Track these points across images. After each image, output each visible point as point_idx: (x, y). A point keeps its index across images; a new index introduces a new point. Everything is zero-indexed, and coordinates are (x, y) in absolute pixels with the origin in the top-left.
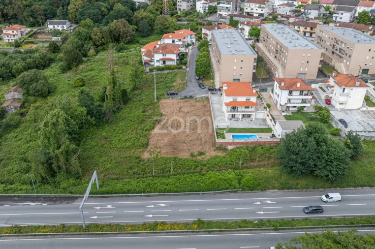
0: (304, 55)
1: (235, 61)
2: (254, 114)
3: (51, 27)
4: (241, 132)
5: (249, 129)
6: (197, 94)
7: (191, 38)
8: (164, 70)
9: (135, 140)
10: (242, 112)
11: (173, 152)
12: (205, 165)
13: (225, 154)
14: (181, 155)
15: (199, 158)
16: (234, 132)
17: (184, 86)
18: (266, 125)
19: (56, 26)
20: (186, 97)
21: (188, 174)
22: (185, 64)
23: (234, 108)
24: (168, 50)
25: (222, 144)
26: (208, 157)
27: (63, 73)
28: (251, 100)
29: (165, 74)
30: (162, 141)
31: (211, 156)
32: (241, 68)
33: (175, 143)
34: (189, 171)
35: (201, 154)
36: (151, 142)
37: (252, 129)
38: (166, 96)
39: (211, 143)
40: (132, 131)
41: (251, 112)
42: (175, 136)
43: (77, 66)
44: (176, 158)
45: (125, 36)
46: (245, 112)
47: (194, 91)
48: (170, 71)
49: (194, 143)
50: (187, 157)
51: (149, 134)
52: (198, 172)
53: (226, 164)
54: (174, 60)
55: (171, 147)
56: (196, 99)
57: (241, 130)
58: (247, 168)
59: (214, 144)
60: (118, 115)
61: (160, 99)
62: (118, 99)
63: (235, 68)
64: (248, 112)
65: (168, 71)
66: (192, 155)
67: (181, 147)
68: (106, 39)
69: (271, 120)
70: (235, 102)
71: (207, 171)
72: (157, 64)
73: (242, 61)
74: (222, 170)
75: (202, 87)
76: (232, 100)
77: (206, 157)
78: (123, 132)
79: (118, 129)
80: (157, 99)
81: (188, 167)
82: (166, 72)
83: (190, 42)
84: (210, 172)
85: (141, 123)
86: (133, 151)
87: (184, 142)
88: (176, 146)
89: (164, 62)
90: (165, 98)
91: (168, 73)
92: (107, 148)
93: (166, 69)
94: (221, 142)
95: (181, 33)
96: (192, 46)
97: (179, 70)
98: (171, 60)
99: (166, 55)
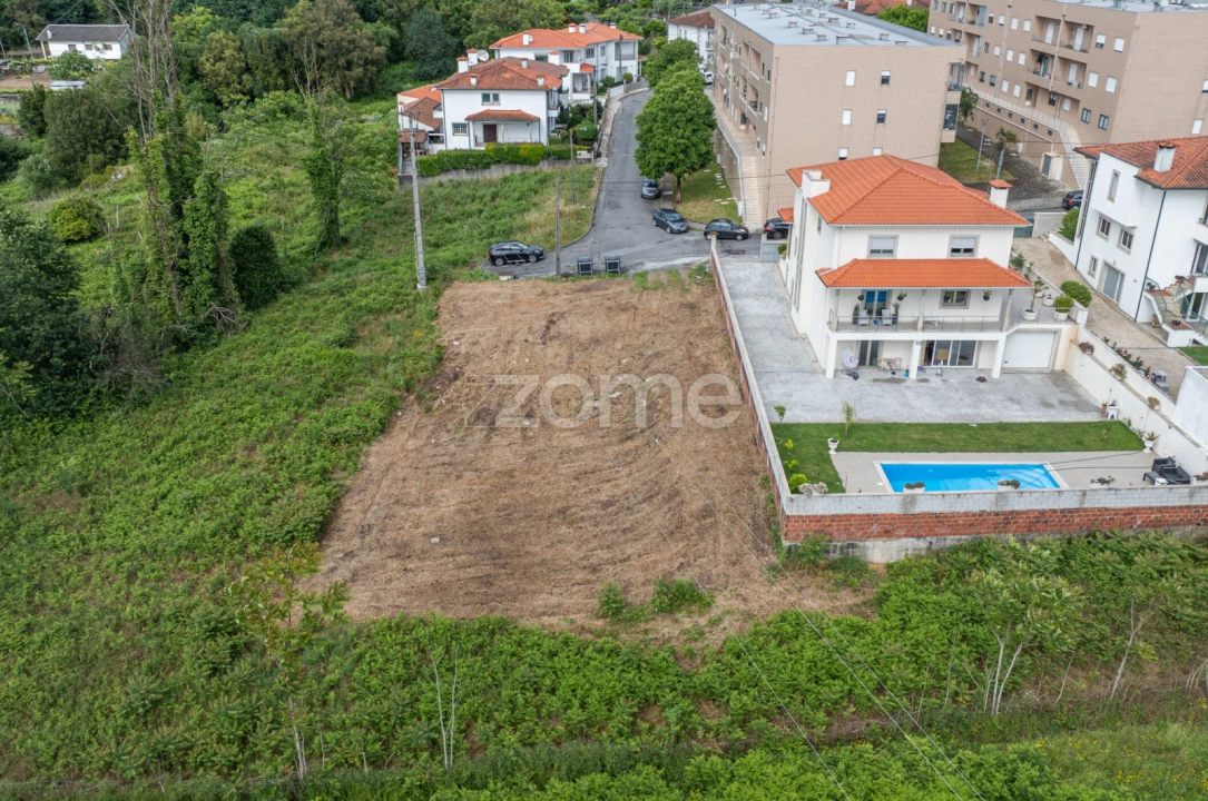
1: (850, 79)
2: (1000, 337)
3: (58, 49)
4: (940, 448)
5: (983, 427)
6: (647, 255)
7: (619, 57)
8: (487, 166)
9: (247, 501)
10: (928, 325)
11: (487, 581)
12: (710, 695)
13: (847, 598)
14: (539, 602)
15: (665, 628)
16: (893, 448)
17: (582, 224)
18: (1082, 404)
19: (80, 47)
20: (585, 269)
21: (573, 775)
22: (590, 140)
23: (875, 305)
24: (507, 75)
25: (823, 525)
26: (731, 627)
28: (980, 254)
29: (490, 184)
30: (423, 510)
31: (749, 616)
32: (881, 119)
33: (508, 519)
34: (589, 749)
35: (678, 598)
36: (353, 513)
37: (1002, 427)
38: (482, 266)
39: (745, 523)
40: (251, 449)
41: (982, 327)
42: (510, 474)
44: (501, 627)
45: (342, 62)
46: (943, 326)
47: (631, 245)
48: (518, 170)
49: (627, 520)
50: (580, 619)
51: (354, 463)
52: (653, 759)
53: (880, 690)
54: (538, 121)
55: (476, 546)
56: (644, 275)
57: (937, 436)
58: (1048, 719)
59: (769, 524)
60: (200, 360)
61: (448, 280)
62: (207, 275)
63: (847, 118)
64: (963, 327)
65: (508, 171)
66: (615, 608)
67: (538, 548)
68: (259, 74)
69: (1119, 372)
70: (878, 260)
71: (734, 751)
72: (457, 142)
73: (885, 81)
74: (850, 739)
75: (675, 227)
76: (863, 255)
77: (715, 623)
78: (196, 454)
79: (177, 433)
80: (429, 280)
81: (575, 714)
82: (495, 174)
83: (612, 72)
84: (754, 757)
85: (319, 402)
86: (220, 570)
87: (562, 511)
88: (510, 538)
89: (490, 132)
90: (473, 278)
91: (505, 180)
92: (65, 550)
93: (499, 162)
94: (819, 519)
95: (577, 32)
96: (622, 87)
97: (557, 166)
98: (525, 120)
99: (496, 98)
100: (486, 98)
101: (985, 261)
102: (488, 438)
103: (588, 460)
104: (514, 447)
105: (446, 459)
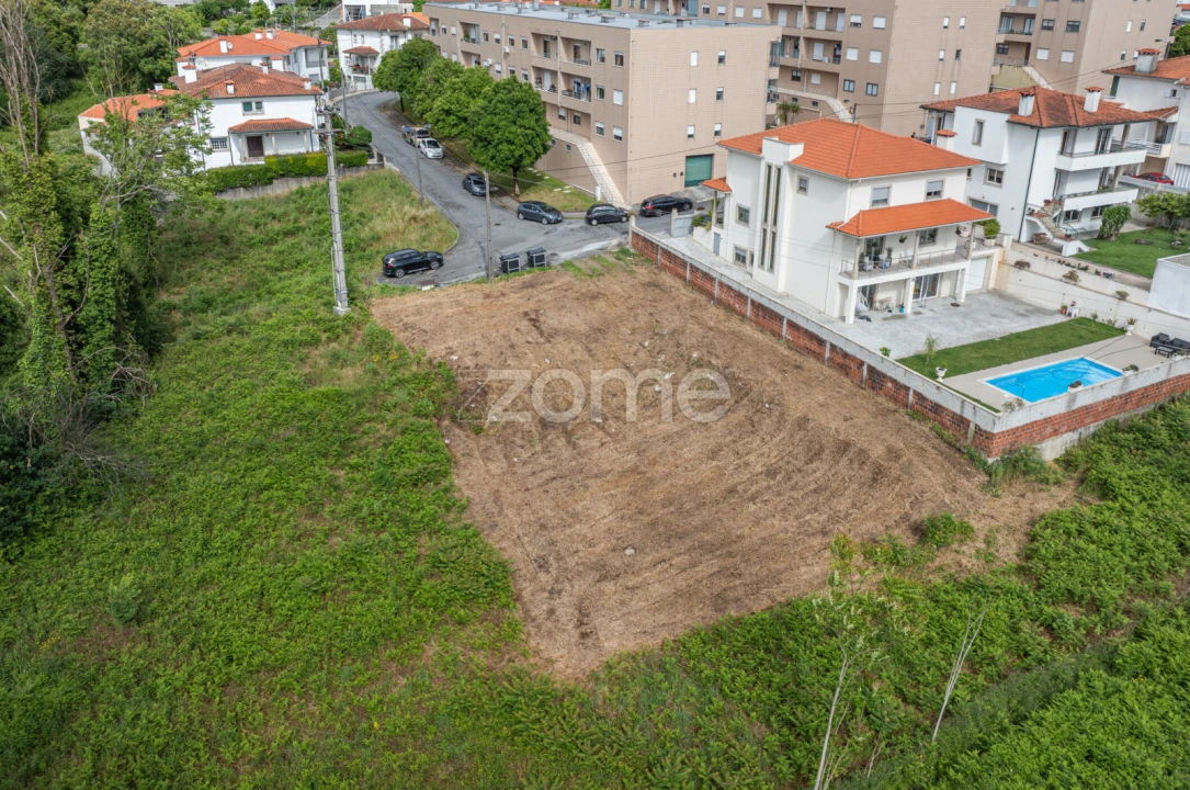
0: (946, 23)
1: (694, 60)
2: (967, 265)
4: (1002, 359)
5: (1006, 338)
6: (550, 246)
8: (269, 182)
11: (730, 573)
14: (805, 575)
15: (956, 559)
23: (874, 252)
26: (1008, 541)
28: (945, 196)
30: (581, 528)
32: (719, 96)
37: (1019, 336)
39: (933, 454)
41: (953, 259)
42: (636, 471)
46: (925, 262)
47: (522, 239)
48: (306, 183)
49: (808, 481)
54: (308, 128)
55: (679, 545)
61: (368, 298)
63: (692, 97)
65: (292, 185)
69: (1070, 278)
73: (722, 59)
75: (548, 216)
76: (866, 205)
77: (989, 542)
80: (352, 301)
82: (280, 189)
87: (730, 492)
88: (705, 528)
89: (255, 144)
91: (298, 194)
93: (283, 176)
95: (265, 38)
97: (348, 174)
98: (292, 129)
99: (259, 106)
100: (247, 107)
101: (949, 201)
102: (573, 443)
103: (701, 440)
104: (612, 446)
105: (550, 473)
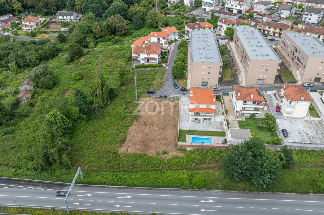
0: (263, 64)
1: (204, 67)
2: (213, 118)
3: (61, 17)
4: (200, 135)
5: (207, 132)
6: (171, 94)
7: (174, 35)
8: (147, 68)
9: (115, 136)
10: (203, 116)
11: (144, 149)
12: (165, 164)
13: (183, 154)
14: (150, 152)
15: (163, 156)
16: (194, 135)
17: (161, 85)
18: (222, 128)
19: (65, 17)
20: (161, 97)
21: (151, 171)
24: (151, 50)
25: (182, 146)
26: (170, 157)
27: (67, 64)
28: (211, 107)
29: (148, 71)
30: (137, 138)
31: (172, 155)
32: (209, 73)
33: (147, 140)
34: (153, 169)
35: (165, 153)
36: (128, 138)
37: (210, 132)
38: (146, 94)
39: (174, 144)
40: (114, 127)
41: (211, 116)
42: (148, 133)
43: (78, 59)
44: (145, 155)
45: (120, 30)
46: (206, 116)
47: (169, 91)
48: (153, 69)
49: (161, 142)
50: (154, 154)
51: (128, 130)
52: (159, 170)
53: (183, 165)
54: (156, 59)
55: (143, 144)
56: (169, 98)
57: (200, 133)
58: (199, 169)
59: (176, 145)
60: (105, 110)
61: (140, 97)
63: (204, 73)
64: (208, 116)
65: (151, 69)
66: (158, 154)
67: (150, 145)
69: (226, 125)
70: (197, 108)
71: (167, 170)
72: (142, 62)
73: (210, 68)
74: (179, 170)
75: (176, 87)
77: (168, 156)
78: (107, 127)
79: (104, 124)
81: (152, 165)
82: (149, 69)
83: (173, 39)
84: (169, 171)
85: (123, 119)
86: (113, 145)
87: (154, 140)
88: (147, 143)
89: (148, 61)
90: (144, 97)
91: (150, 71)
92: (94, 141)
93: (150, 67)
94: (181, 145)
95: (166, 31)
96: (174, 43)
97: (159, 69)
98: (154, 59)
99: (149, 55)
100: (148, 55)
101: (211, 108)
102: (145, 127)
103: (158, 132)
104: (149, 129)
105: (139, 130)
